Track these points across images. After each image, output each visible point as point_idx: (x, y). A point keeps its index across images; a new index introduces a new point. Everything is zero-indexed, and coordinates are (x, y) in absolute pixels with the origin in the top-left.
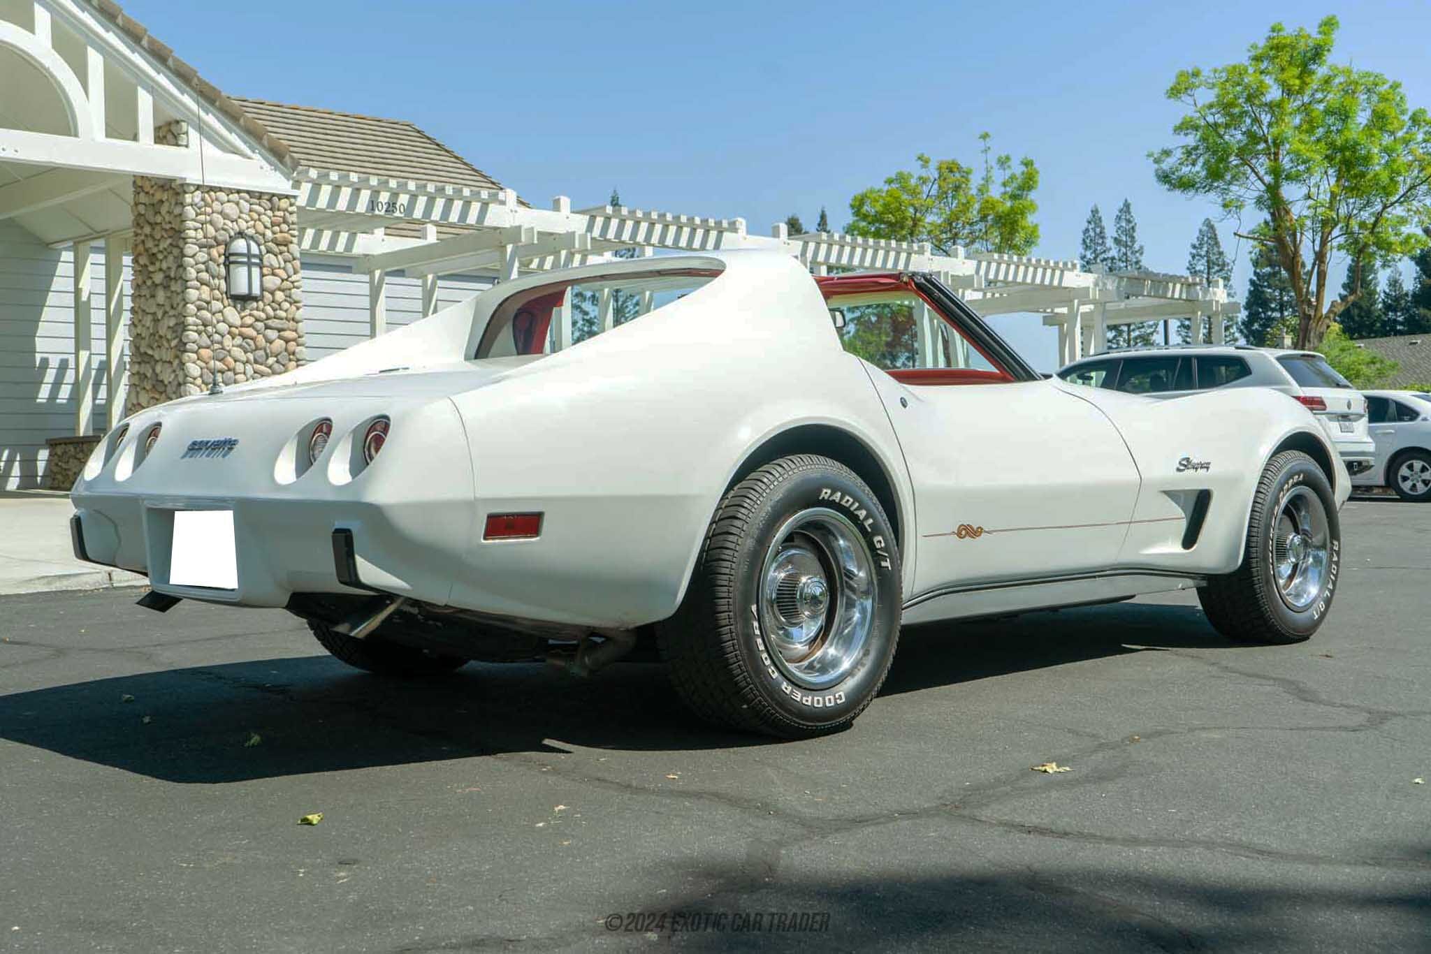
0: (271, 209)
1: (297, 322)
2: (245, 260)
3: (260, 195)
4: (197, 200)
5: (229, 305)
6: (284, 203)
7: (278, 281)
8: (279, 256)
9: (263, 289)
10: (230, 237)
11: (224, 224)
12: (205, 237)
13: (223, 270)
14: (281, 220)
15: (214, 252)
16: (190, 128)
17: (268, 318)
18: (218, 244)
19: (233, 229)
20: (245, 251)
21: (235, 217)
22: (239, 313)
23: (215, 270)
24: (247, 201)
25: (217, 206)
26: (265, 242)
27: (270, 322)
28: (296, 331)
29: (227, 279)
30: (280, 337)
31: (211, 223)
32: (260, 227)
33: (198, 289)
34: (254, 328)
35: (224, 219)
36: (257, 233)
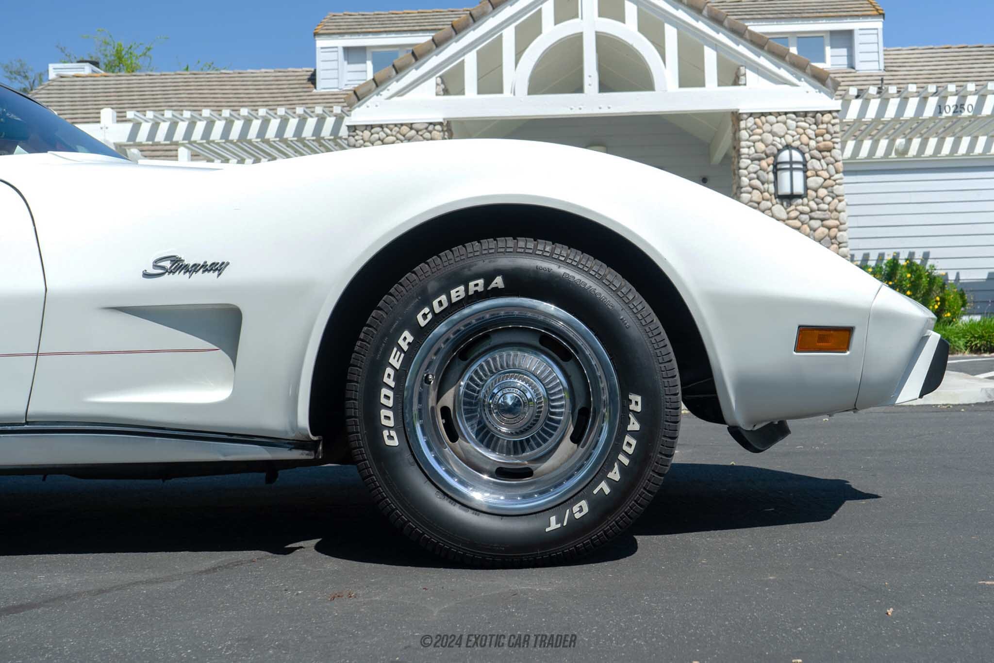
0: (815, 124)
1: (839, 212)
2: (788, 166)
3: (806, 114)
4: (749, 125)
5: (777, 203)
6: (827, 117)
7: (820, 180)
8: (822, 161)
9: (806, 188)
10: (778, 150)
11: (774, 140)
12: (756, 152)
13: (771, 176)
14: (824, 131)
15: (764, 163)
16: (748, 71)
17: (812, 211)
18: (768, 156)
19: (780, 143)
20: (790, 160)
21: (782, 134)
22: (786, 209)
23: (764, 177)
24: (793, 120)
25: (767, 127)
26: (810, 150)
27: (813, 214)
28: (837, 219)
29: (776, 182)
30: (823, 226)
31: (762, 141)
32: (805, 139)
33: (750, 193)
34: (799, 220)
35: (773, 136)
36: (802, 144)
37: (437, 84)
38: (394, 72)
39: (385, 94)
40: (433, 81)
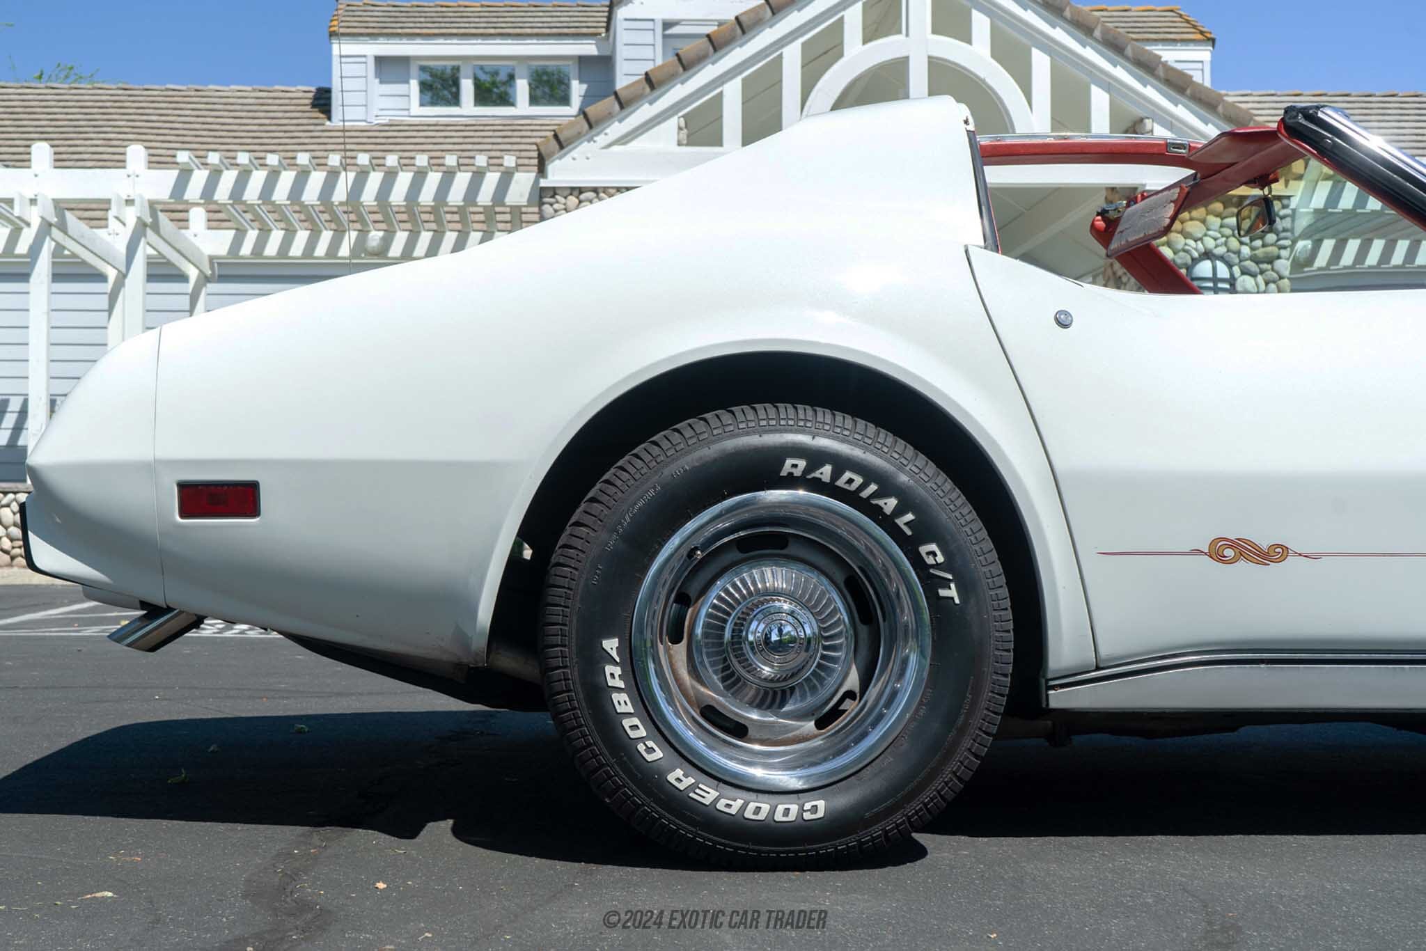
2: (1210, 285)
8: (1260, 278)
10: (1193, 259)
11: (1186, 244)
19: (1196, 249)
20: (1210, 275)
21: (1200, 236)
26: (1241, 261)
31: (1168, 243)
32: (1233, 244)
35: (1185, 238)
36: (1228, 251)
38: (617, 107)
39: (601, 140)
40: (673, 123)
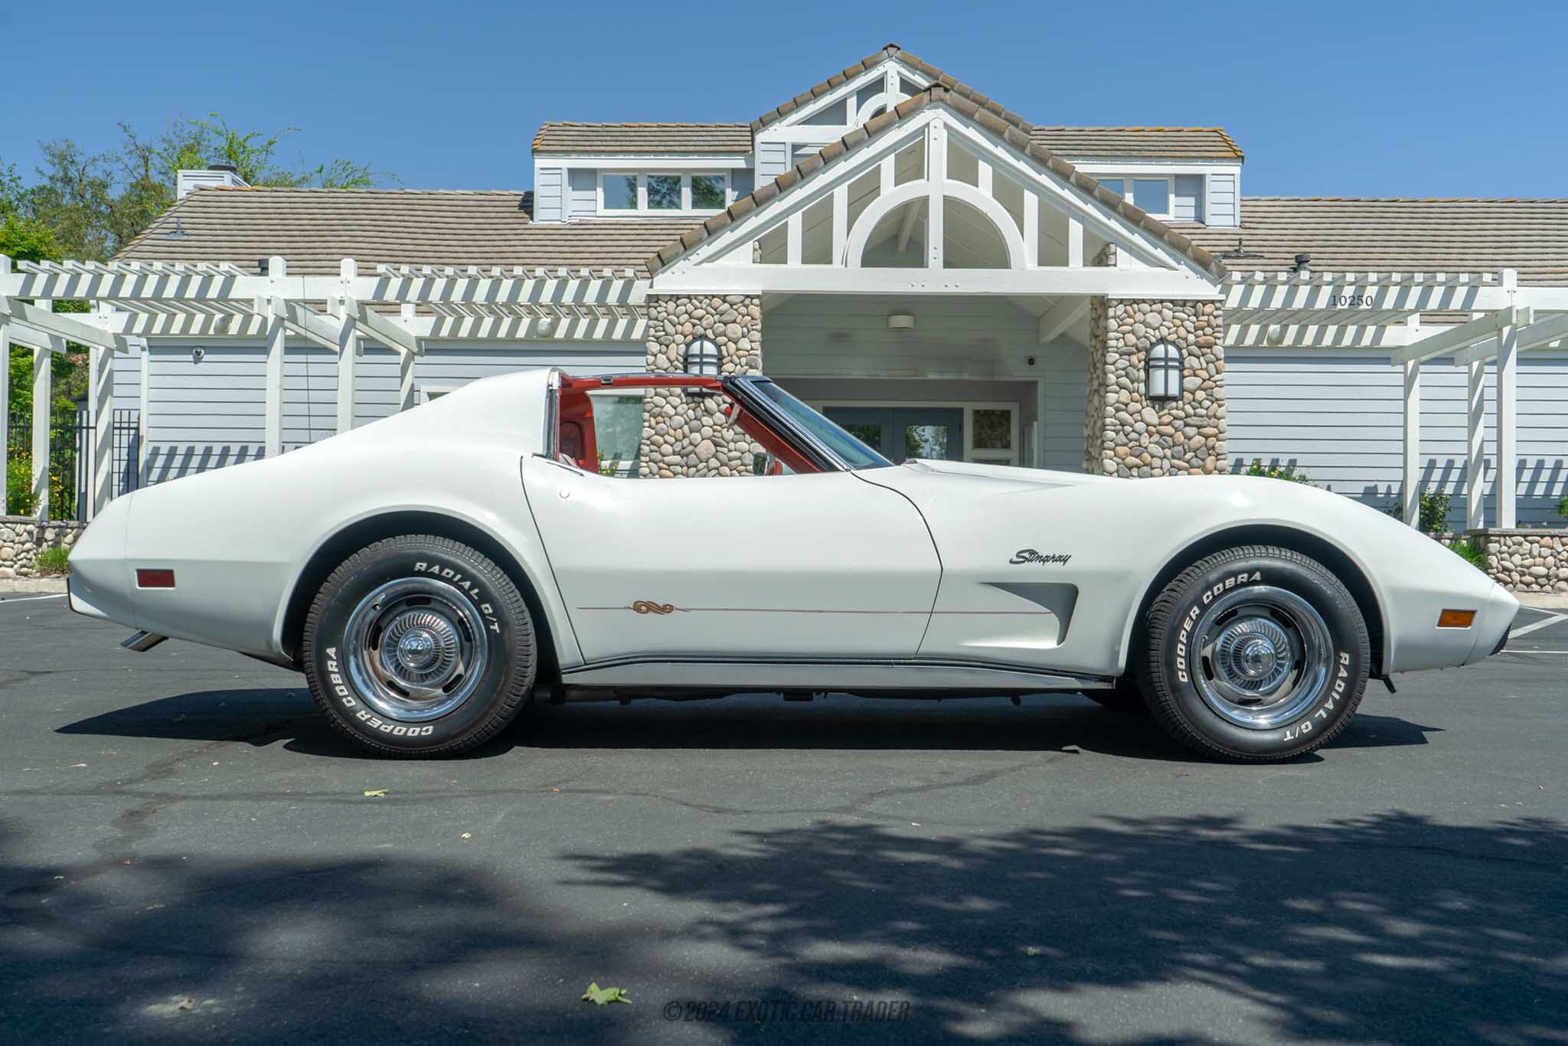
0: (1195, 315)
1: (1219, 419)
2: (1163, 364)
3: (1184, 303)
4: (1119, 313)
5: (1148, 406)
6: (1209, 308)
7: (1199, 381)
8: (1202, 358)
9: (1182, 389)
10: (1152, 344)
11: (1146, 332)
12: (1126, 345)
13: (1142, 374)
14: (1206, 324)
15: (1134, 359)
16: (1118, 249)
17: (1187, 416)
18: (1139, 351)
19: (1154, 336)
20: (1163, 356)
21: (1157, 325)
22: (1157, 413)
23: (1134, 374)
24: (1170, 309)
25: (1139, 317)
26: (1188, 346)
27: (1189, 420)
28: (1216, 427)
29: (1147, 381)
30: (1199, 434)
31: (1133, 332)
32: (1182, 332)
33: (1117, 393)
34: (1172, 426)
35: (1146, 327)
36: (1178, 338)
37: (755, 250)
38: (706, 235)
39: (694, 258)
40: (750, 245)
